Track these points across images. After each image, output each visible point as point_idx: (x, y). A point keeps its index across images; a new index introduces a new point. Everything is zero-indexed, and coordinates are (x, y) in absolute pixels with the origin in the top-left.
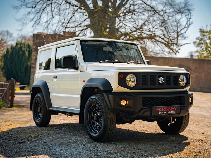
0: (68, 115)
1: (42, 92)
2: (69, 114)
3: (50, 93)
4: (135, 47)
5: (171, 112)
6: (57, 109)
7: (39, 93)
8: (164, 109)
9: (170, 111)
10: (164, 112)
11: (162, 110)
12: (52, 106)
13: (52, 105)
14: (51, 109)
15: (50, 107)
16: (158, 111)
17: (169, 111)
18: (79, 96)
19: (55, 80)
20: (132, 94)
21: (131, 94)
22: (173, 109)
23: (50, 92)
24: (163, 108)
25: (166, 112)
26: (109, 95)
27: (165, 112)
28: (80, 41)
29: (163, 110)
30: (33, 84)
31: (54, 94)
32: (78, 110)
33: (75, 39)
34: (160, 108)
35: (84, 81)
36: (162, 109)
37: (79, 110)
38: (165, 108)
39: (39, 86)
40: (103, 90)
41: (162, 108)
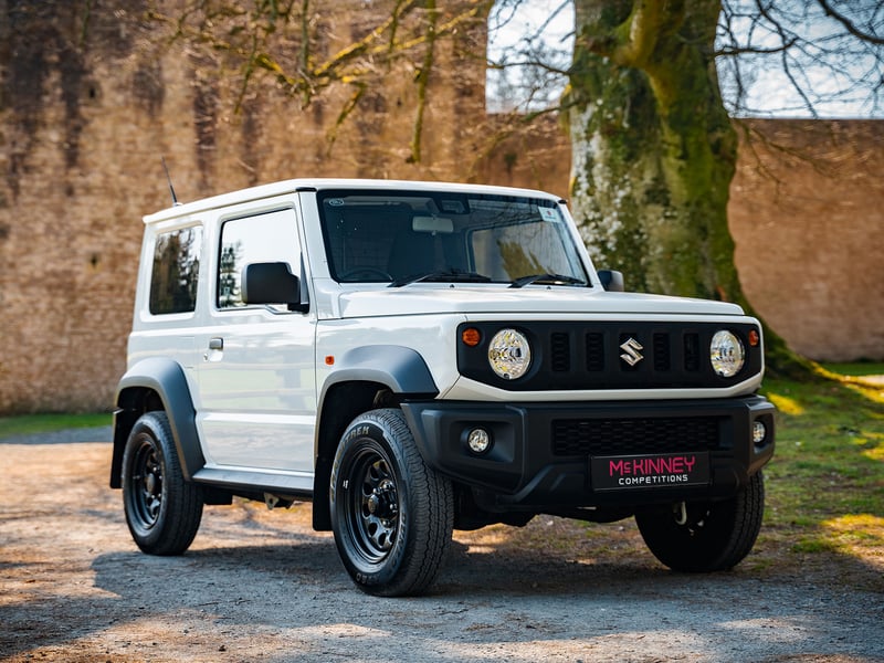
0: (275, 503)
1: (161, 407)
2: (276, 500)
3: (195, 413)
4: (549, 213)
5: (672, 479)
6: (224, 477)
7: (148, 410)
8: (640, 467)
9: (667, 473)
10: (642, 479)
11: (632, 470)
12: (205, 466)
13: (205, 463)
14: (200, 476)
15: (195, 472)
16: (617, 475)
17: (661, 475)
18: (312, 421)
19: (217, 356)
20: (512, 408)
21: (507, 407)
22: (677, 468)
23: (196, 407)
24: (638, 464)
25: (648, 479)
26: (421, 411)
27: (645, 476)
28: (314, 193)
29: (638, 469)
30: (126, 376)
31: (213, 417)
32: (310, 477)
33: (294, 189)
34: (624, 460)
35: (330, 360)
36: (631, 466)
37: (313, 475)
38: (647, 460)
39: (152, 381)
40: (401, 391)
41: (631, 460)
